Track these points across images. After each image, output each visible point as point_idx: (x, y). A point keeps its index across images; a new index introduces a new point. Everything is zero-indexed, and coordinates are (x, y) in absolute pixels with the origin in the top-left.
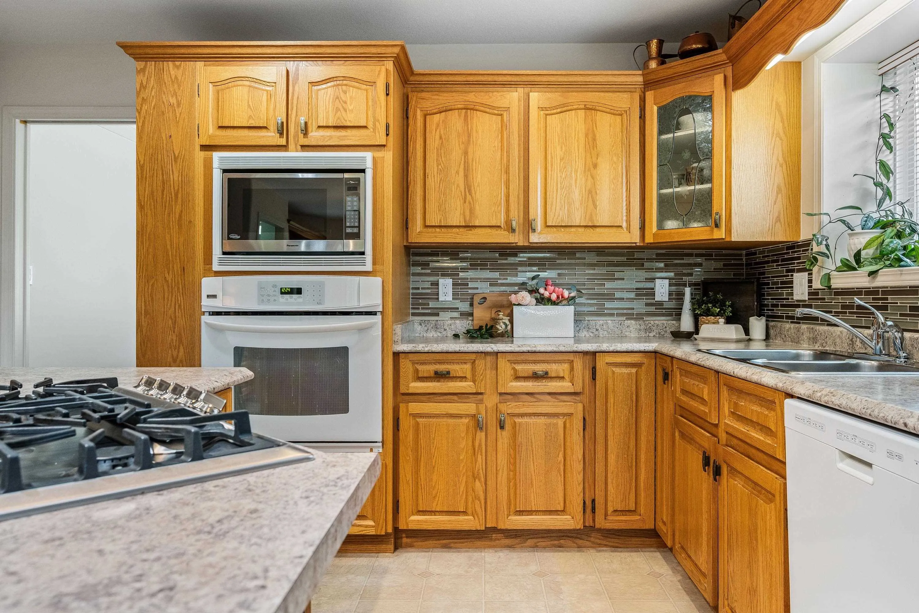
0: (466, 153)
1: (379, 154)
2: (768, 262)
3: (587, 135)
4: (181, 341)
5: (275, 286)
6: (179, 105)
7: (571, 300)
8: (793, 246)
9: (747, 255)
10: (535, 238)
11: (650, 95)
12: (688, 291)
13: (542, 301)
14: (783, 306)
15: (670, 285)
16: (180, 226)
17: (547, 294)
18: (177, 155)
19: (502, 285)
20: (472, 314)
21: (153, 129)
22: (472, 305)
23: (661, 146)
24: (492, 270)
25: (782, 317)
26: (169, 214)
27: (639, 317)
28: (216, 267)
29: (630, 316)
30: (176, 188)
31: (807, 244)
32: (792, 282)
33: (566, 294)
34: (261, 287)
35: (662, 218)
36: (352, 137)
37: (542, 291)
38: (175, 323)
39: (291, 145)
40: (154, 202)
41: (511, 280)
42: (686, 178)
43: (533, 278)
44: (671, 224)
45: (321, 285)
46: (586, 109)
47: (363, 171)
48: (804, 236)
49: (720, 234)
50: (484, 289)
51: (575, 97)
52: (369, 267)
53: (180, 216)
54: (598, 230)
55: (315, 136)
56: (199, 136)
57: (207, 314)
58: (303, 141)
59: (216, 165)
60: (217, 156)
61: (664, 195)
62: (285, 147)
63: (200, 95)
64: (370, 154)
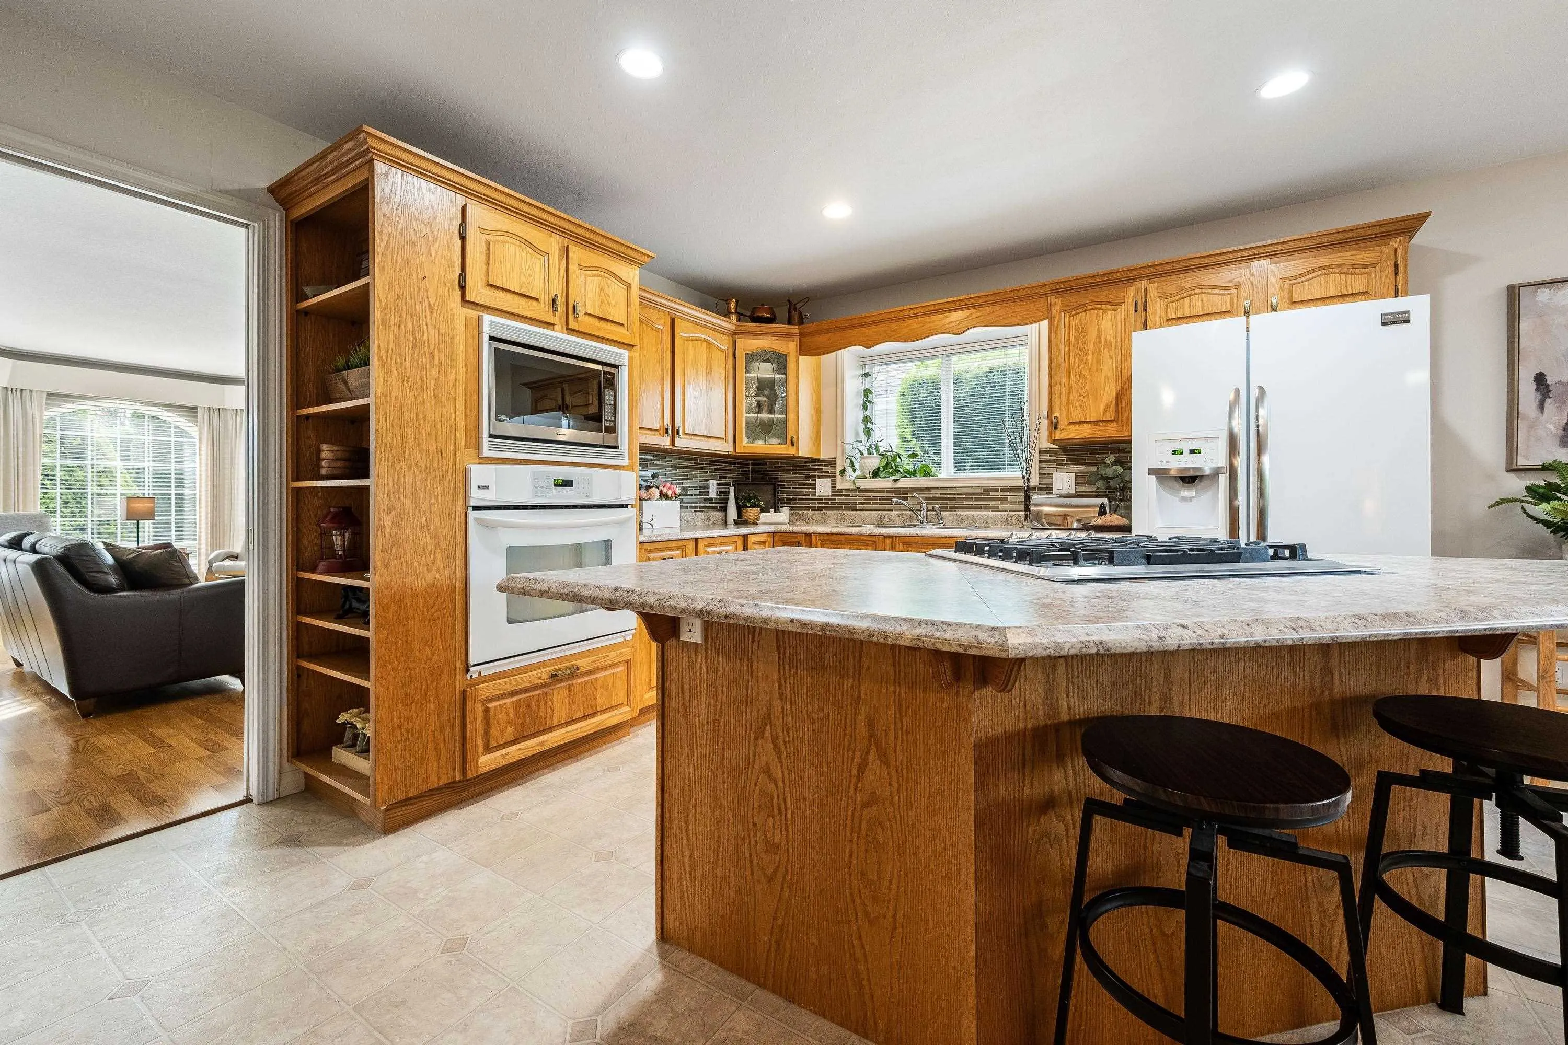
1: (632, 353)
2: (783, 471)
4: (438, 545)
5: (548, 477)
6: (435, 239)
7: (676, 496)
8: (814, 461)
9: (752, 464)
10: (680, 444)
11: (740, 342)
12: (732, 489)
14: (800, 500)
15: (718, 484)
16: (436, 397)
17: (665, 490)
18: (432, 304)
21: (399, 261)
25: (802, 507)
26: (422, 379)
27: (701, 509)
28: (486, 453)
29: (696, 509)
30: (432, 347)
31: (830, 460)
32: (815, 484)
34: (535, 478)
35: (746, 434)
36: (612, 332)
37: (663, 487)
38: (429, 522)
39: (558, 327)
40: (401, 359)
42: (762, 408)
45: (591, 478)
47: (616, 367)
48: (823, 456)
49: (791, 451)
51: (700, 331)
52: (625, 462)
53: (437, 384)
54: (711, 440)
55: (583, 323)
56: (463, 288)
57: (475, 508)
58: (572, 325)
59: (487, 330)
60: (488, 318)
61: (750, 418)
62: (550, 325)
63: (463, 238)
64: (625, 353)
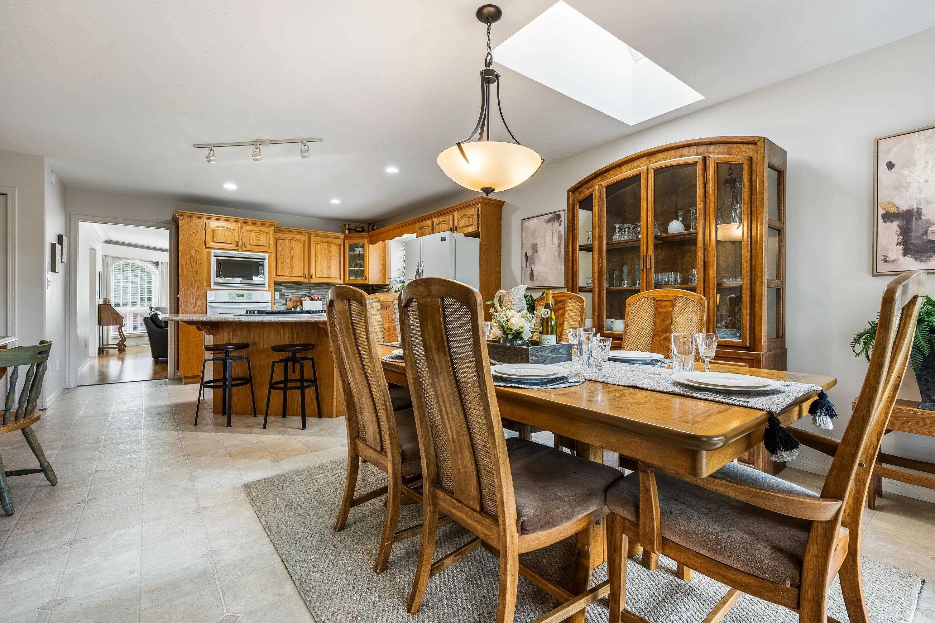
0: (290, 253)
1: (270, 254)
3: (328, 251)
5: (235, 294)
6: (197, 232)
7: (321, 300)
8: (384, 285)
10: (312, 281)
11: (346, 241)
13: (312, 300)
16: (197, 273)
17: (313, 298)
18: (196, 250)
19: (297, 294)
20: (287, 304)
22: (286, 301)
23: (350, 255)
24: (293, 290)
26: (193, 270)
28: (212, 287)
30: (196, 261)
31: (388, 285)
33: (320, 298)
34: (230, 294)
35: (350, 276)
36: (262, 249)
37: (312, 296)
38: (195, 306)
39: (240, 250)
41: (300, 293)
42: (356, 265)
43: (309, 293)
44: (352, 278)
45: (251, 294)
46: (328, 243)
47: (265, 259)
48: (387, 283)
49: (366, 282)
50: (290, 296)
51: (324, 239)
52: (267, 289)
53: (198, 270)
54: (331, 279)
55: (249, 247)
56: (205, 244)
57: (209, 303)
58: (244, 249)
59: (212, 254)
60: (213, 251)
61: (351, 270)
62: (238, 250)
63: (205, 231)
64: (267, 255)
